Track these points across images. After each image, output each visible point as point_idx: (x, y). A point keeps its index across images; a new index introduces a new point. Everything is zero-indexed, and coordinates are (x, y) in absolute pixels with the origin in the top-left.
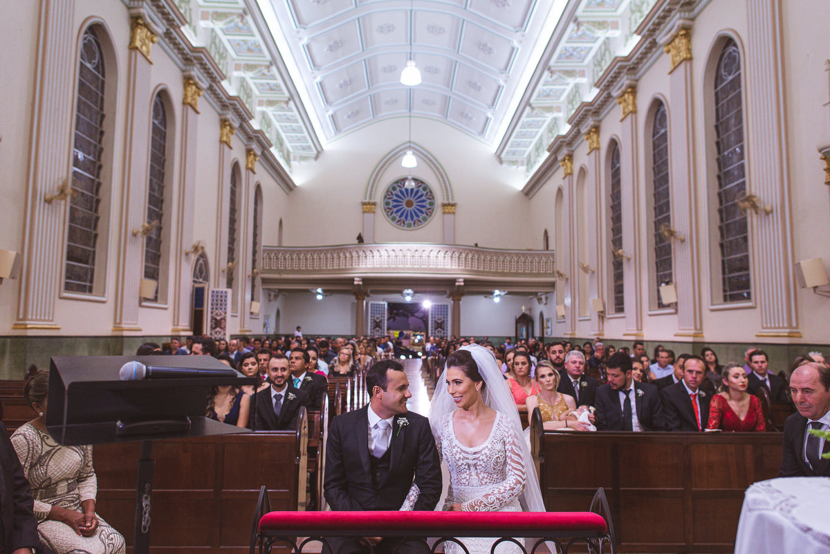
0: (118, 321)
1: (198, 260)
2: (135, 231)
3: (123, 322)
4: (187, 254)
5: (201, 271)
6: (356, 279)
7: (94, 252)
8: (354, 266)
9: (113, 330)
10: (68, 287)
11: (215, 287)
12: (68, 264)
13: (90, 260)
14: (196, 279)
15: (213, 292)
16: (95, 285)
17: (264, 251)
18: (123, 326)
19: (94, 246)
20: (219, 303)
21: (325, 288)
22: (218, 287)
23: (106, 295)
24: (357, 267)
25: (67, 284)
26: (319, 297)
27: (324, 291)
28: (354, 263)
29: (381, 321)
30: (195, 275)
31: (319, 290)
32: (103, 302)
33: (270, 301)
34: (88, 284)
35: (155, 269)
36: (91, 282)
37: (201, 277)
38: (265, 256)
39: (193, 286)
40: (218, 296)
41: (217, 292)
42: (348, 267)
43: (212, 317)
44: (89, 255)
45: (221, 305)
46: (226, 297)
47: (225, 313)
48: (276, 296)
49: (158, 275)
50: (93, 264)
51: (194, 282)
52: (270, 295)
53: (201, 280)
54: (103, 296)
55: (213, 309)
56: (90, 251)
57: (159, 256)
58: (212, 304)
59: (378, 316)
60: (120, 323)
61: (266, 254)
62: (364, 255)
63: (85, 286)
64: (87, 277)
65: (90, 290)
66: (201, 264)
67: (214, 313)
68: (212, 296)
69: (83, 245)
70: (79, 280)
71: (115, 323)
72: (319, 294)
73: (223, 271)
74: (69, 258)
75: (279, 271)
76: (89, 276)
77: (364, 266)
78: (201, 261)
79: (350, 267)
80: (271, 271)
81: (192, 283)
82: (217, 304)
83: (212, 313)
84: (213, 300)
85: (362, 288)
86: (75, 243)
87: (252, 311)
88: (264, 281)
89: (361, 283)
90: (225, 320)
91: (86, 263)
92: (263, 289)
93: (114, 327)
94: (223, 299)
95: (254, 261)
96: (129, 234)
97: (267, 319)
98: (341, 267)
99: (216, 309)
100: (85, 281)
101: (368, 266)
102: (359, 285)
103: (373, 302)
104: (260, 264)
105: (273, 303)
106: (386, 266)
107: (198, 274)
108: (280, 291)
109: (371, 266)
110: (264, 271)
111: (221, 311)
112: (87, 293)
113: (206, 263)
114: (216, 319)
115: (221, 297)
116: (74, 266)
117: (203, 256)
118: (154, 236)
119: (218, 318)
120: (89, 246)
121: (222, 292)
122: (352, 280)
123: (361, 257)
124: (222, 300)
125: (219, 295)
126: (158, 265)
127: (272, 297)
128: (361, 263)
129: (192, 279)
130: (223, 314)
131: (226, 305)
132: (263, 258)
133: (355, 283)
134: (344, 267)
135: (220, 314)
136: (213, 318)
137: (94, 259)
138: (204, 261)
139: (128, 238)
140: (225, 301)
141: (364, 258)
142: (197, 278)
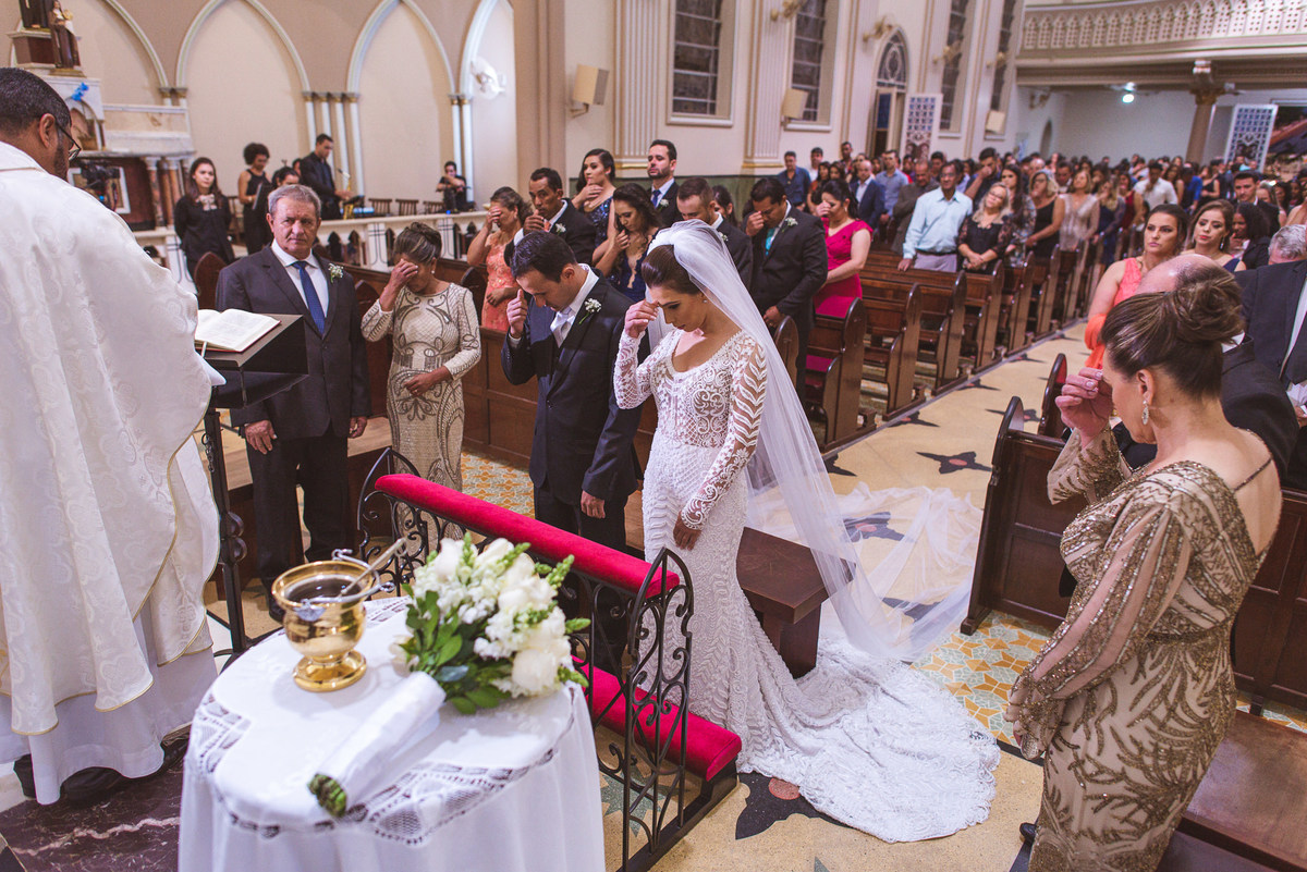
0: (749, 154)
1: (889, 47)
2: (774, 13)
3: (756, 155)
4: (866, 40)
5: (894, 65)
6: (1197, 63)
7: (717, 52)
8: (1200, 36)
9: (743, 167)
10: (678, 107)
11: (918, 91)
12: (676, 75)
13: (711, 66)
14: (882, 80)
15: (913, 99)
16: (718, 102)
17: (1028, 14)
18: (755, 160)
19: (716, 43)
20: (921, 117)
21: (1141, 82)
22: (923, 91)
23: (732, 116)
24: (1206, 36)
25: (675, 102)
26: (1128, 99)
27: (1139, 88)
28: (1201, 30)
29: (1255, 145)
30: (881, 73)
31: (1130, 86)
32: (729, 127)
33: (1032, 107)
34: (709, 101)
35: (813, 69)
36: (714, 97)
37: (892, 76)
38: (1027, 25)
39: (877, 91)
40: (919, 107)
41: (919, 100)
42: (1186, 38)
43: (908, 141)
44: (710, 57)
45: (923, 121)
46: (933, 107)
47: (930, 135)
48: (1044, 98)
49: (818, 77)
50: (716, 71)
51: (879, 84)
52: (1033, 97)
53: (892, 81)
54: (729, 119)
55: (910, 127)
56: (710, 51)
57: (821, 47)
58: (910, 121)
59: (1250, 134)
60: (752, 157)
61: (1030, 22)
62: (1226, 11)
63: (705, 104)
64: (707, 91)
65: (713, 110)
66: (895, 54)
67: (912, 136)
68: (911, 107)
69: (701, 43)
70: (696, 95)
71: (746, 157)
72: (1129, 92)
73: (935, 62)
74: (677, 65)
75: (1050, 53)
76: (710, 90)
77: (1222, 35)
78: (895, 48)
79: (1192, 37)
80: (1036, 53)
81: (876, 87)
82: (918, 120)
83: (908, 134)
84: (911, 113)
85: (1211, 80)
86: (689, 41)
87: (989, 127)
88: (1022, 72)
89: (1208, 70)
90: (928, 147)
91: (706, 69)
92: (1020, 87)
93: (745, 162)
94: (928, 111)
95: (1005, 38)
96: (766, 17)
97: (1023, 141)
98: (1173, 39)
99: (916, 128)
100: (705, 97)
101: (1231, 34)
102: (1202, 75)
103: (1245, 106)
104: (1016, 43)
105: (1037, 111)
106: (1272, 32)
107: (889, 71)
108: (1054, 88)
109: (1238, 34)
110: (1024, 53)
111: (922, 132)
112: (708, 115)
113: (904, 52)
114: (914, 145)
115: (925, 107)
116: (688, 76)
117: (898, 38)
118: (812, 14)
119: (918, 143)
120: (709, 44)
121: (927, 100)
122: (1191, 64)
123: (1218, 16)
124: (925, 114)
125: (922, 104)
126: (819, 61)
127: (1036, 101)
128: (1216, 28)
129: (877, 80)
130: (925, 136)
131: (931, 121)
132: (1024, 30)
133: (1195, 70)
134: (1178, 38)
135: (922, 137)
136: (909, 143)
137: (716, 63)
138: (901, 48)
139: (764, 25)
140: (931, 114)
141: (1225, 17)
142: (886, 78)
